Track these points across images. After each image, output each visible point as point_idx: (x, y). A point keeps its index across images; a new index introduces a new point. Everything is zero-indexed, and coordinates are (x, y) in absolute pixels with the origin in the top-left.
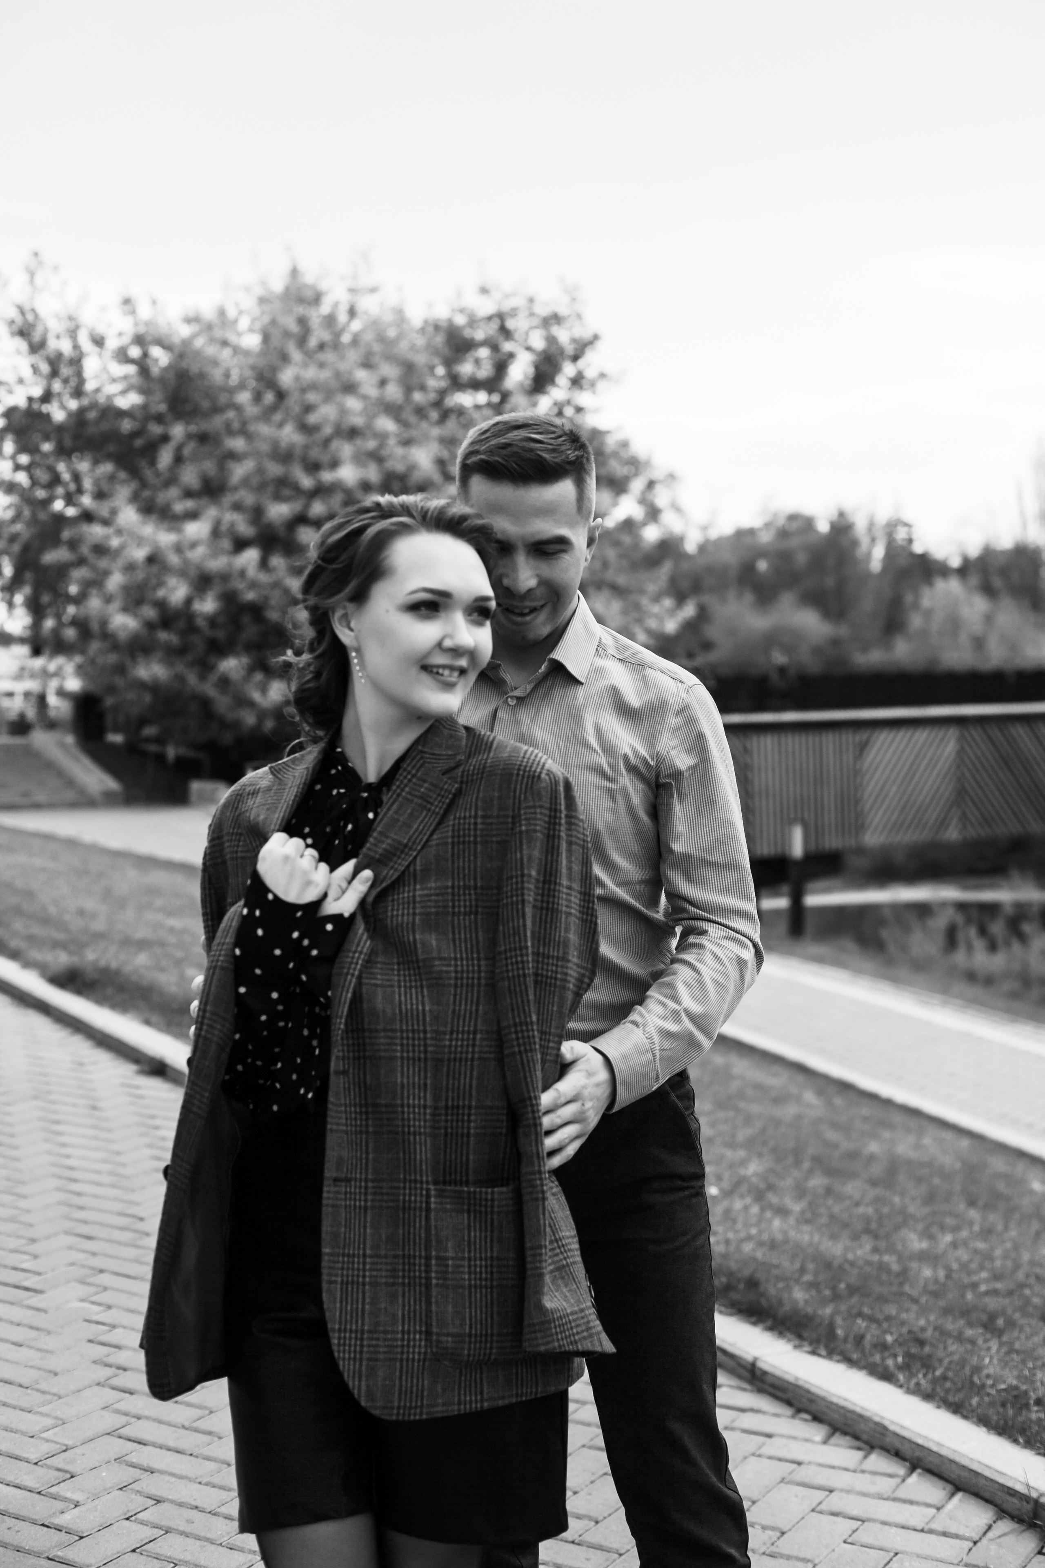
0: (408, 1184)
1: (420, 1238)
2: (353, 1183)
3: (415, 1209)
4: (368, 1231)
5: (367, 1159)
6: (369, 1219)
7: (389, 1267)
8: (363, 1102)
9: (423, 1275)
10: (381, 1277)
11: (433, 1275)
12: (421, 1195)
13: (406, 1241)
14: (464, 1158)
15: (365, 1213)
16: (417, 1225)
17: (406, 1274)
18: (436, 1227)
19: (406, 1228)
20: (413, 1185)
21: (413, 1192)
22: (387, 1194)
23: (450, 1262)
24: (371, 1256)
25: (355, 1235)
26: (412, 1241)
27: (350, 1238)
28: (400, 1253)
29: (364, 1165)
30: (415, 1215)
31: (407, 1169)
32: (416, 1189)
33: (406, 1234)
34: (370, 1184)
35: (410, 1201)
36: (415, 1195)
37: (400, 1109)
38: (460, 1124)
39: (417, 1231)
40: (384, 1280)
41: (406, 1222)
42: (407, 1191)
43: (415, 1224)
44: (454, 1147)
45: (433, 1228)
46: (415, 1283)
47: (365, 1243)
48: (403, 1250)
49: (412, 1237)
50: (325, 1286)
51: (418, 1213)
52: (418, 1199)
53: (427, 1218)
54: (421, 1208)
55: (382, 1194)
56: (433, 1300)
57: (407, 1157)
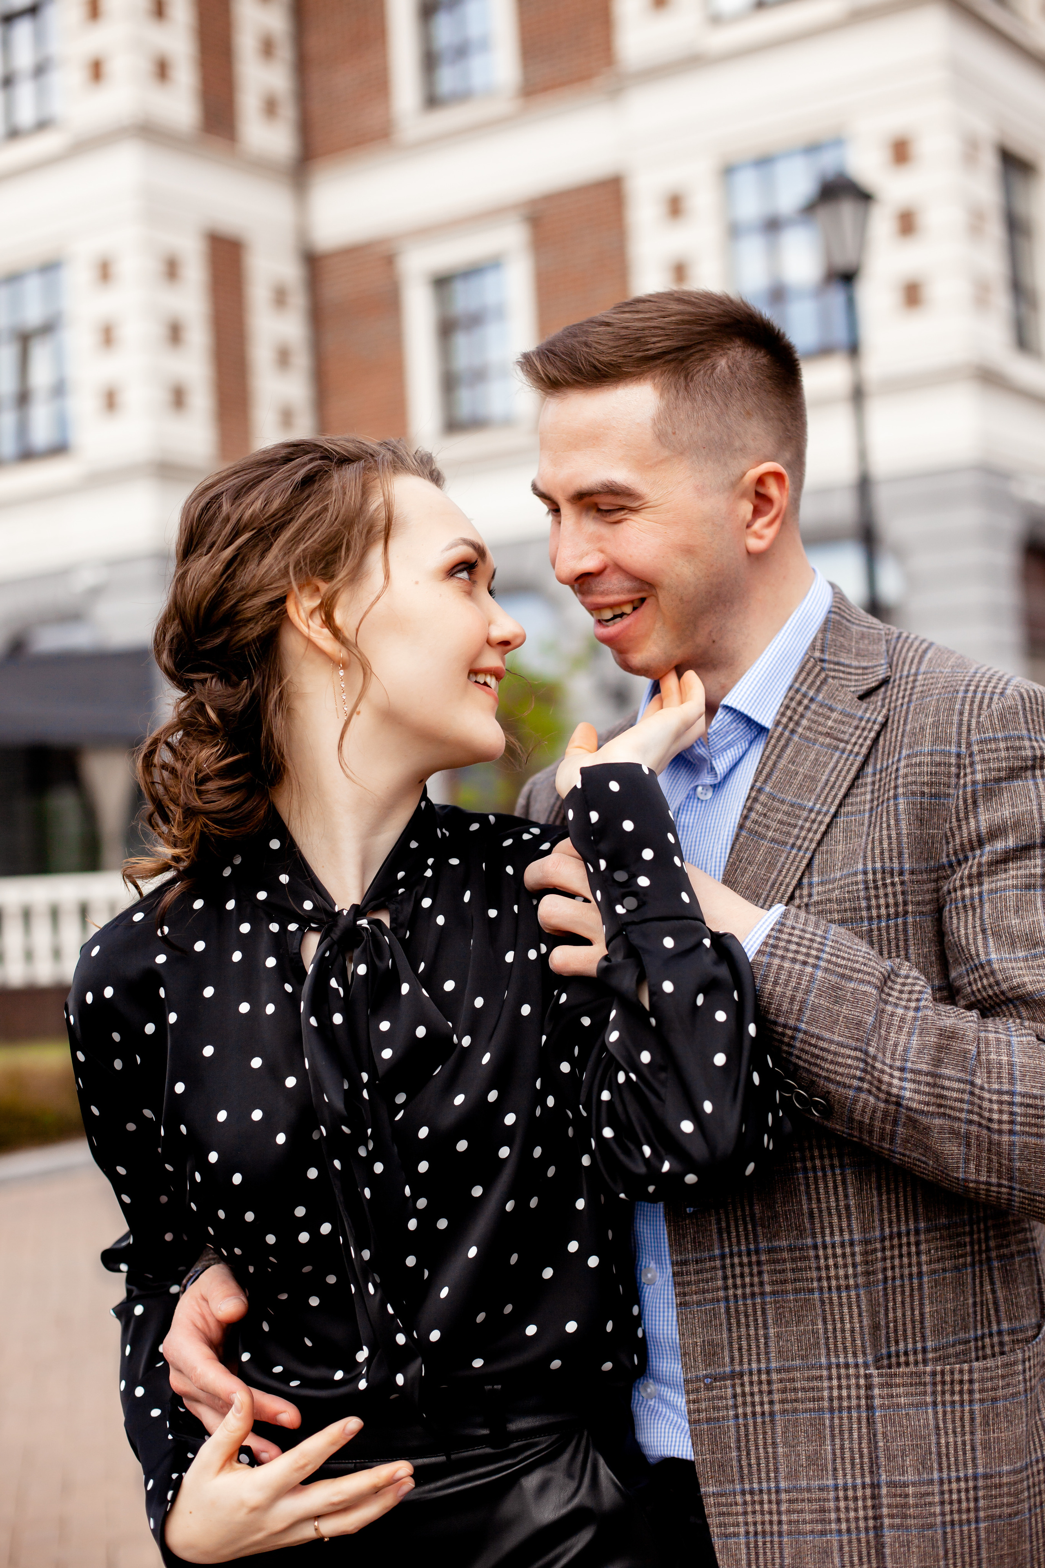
0: (834, 1371)
1: (861, 1457)
2: (746, 1378)
3: (849, 1408)
4: (780, 1450)
5: (766, 1337)
6: (779, 1430)
7: (815, 1506)
8: (752, 1247)
9: (870, 1513)
10: (805, 1522)
11: (885, 1511)
12: (858, 1386)
13: (839, 1461)
14: (917, 1312)
15: (772, 1421)
16: (855, 1435)
17: (842, 1516)
18: (884, 1434)
19: (837, 1441)
20: (843, 1371)
21: (844, 1382)
22: (803, 1389)
23: (911, 1490)
24: (787, 1491)
25: (758, 1458)
26: (848, 1461)
27: (750, 1465)
28: (831, 1482)
29: (762, 1346)
30: (850, 1418)
31: (832, 1346)
32: (848, 1377)
33: (838, 1452)
34: (774, 1376)
35: (840, 1398)
36: (849, 1387)
37: (812, 1253)
38: (905, 1260)
39: (856, 1446)
40: (808, 1527)
41: (837, 1431)
42: (835, 1382)
43: (851, 1434)
44: (899, 1299)
45: (880, 1437)
46: (857, 1528)
47: (776, 1470)
48: (835, 1478)
49: (847, 1455)
50: (717, 1543)
51: (855, 1414)
52: (853, 1392)
53: (871, 1422)
54: (859, 1406)
55: (795, 1390)
56: (887, 1551)
57: (830, 1327)
